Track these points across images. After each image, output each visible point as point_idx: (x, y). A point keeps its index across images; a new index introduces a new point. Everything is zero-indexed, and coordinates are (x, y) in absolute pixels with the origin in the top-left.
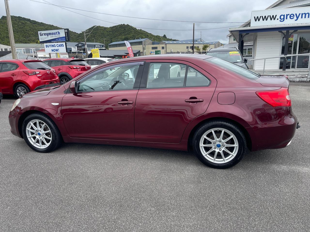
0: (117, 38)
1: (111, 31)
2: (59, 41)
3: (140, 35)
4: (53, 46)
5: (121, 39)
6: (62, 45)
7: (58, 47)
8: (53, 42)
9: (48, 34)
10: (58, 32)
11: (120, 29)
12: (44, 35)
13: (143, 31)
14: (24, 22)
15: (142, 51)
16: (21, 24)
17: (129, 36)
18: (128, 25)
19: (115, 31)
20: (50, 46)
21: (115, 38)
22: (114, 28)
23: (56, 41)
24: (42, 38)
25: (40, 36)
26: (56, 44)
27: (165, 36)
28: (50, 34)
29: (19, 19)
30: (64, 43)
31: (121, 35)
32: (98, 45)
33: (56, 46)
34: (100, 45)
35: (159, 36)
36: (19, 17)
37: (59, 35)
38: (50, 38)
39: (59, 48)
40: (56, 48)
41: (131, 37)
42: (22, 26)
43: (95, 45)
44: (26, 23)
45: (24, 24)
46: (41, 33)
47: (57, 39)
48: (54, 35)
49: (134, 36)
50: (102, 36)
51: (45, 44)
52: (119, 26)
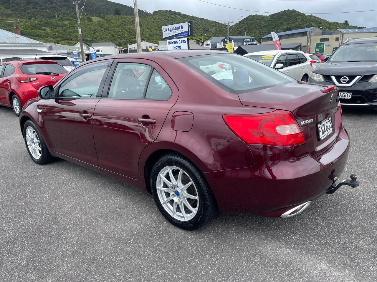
0: (277, 29)
1: (270, 21)
2: (181, 36)
3: (309, 23)
4: (175, 42)
5: (283, 29)
6: (183, 42)
7: (180, 43)
8: (176, 38)
9: (171, 30)
10: (181, 26)
11: (283, 17)
12: (167, 30)
13: (314, 17)
14: (174, 17)
15: (306, 45)
16: (171, 19)
17: (293, 25)
18: (294, 11)
19: (275, 20)
20: (173, 42)
21: (274, 29)
22: (275, 16)
23: (179, 37)
24: (165, 34)
25: (164, 31)
26: (178, 40)
27: (346, 23)
28: (173, 29)
29: (170, 14)
30: (186, 39)
31: (282, 25)
32: (248, 39)
33: (178, 42)
34: (250, 39)
35: (338, 23)
36: (170, 11)
37: (182, 29)
38: (173, 33)
39: (181, 45)
40: (178, 45)
41: (295, 27)
42: (172, 21)
43: (244, 39)
44: (176, 17)
45: (174, 19)
46: (165, 28)
47: (180, 35)
48: (177, 30)
49: (300, 25)
50: (258, 27)
51: (168, 41)
52: (282, 13)
